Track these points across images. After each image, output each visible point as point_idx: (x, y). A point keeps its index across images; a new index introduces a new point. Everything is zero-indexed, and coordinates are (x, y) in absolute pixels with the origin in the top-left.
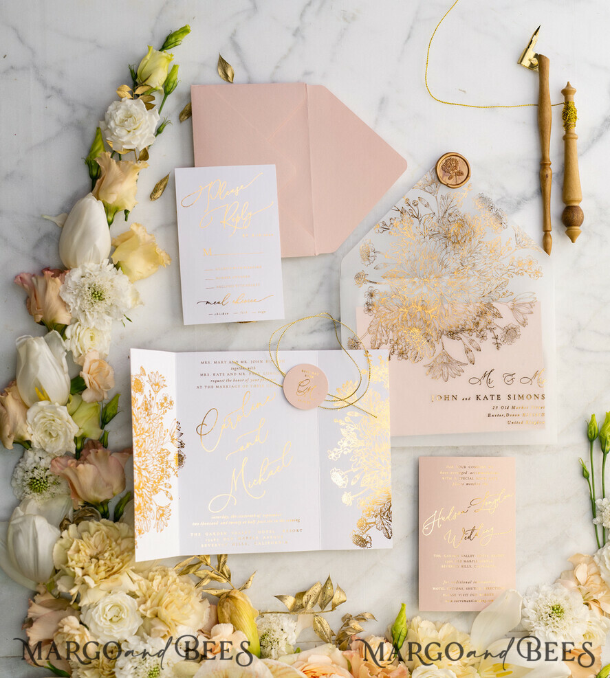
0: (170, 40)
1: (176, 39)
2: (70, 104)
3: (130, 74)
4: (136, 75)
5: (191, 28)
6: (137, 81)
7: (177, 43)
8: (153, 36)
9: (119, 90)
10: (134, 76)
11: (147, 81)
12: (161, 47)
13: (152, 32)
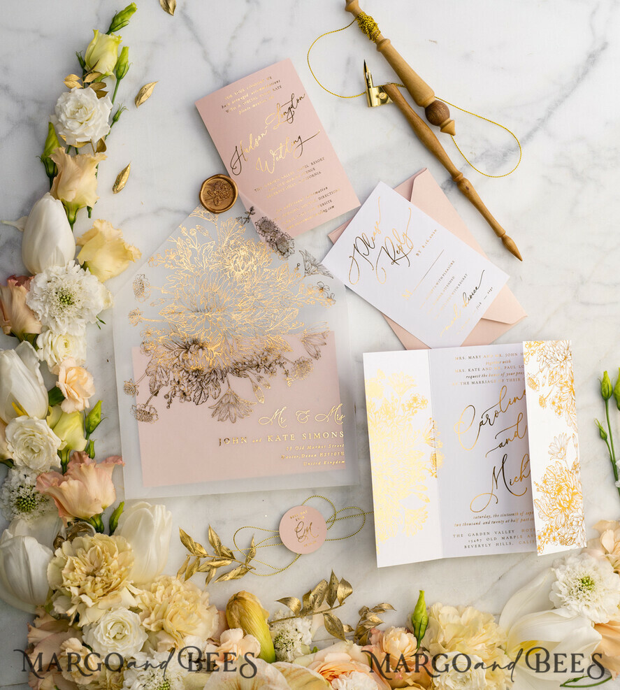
0: (116, 22)
1: (123, 19)
2: (20, 101)
3: (78, 62)
4: (85, 63)
5: (138, 6)
6: (86, 68)
7: (125, 23)
8: (99, 19)
9: (67, 80)
10: (82, 63)
11: (96, 67)
12: (108, 30)
13: (97, 15)
